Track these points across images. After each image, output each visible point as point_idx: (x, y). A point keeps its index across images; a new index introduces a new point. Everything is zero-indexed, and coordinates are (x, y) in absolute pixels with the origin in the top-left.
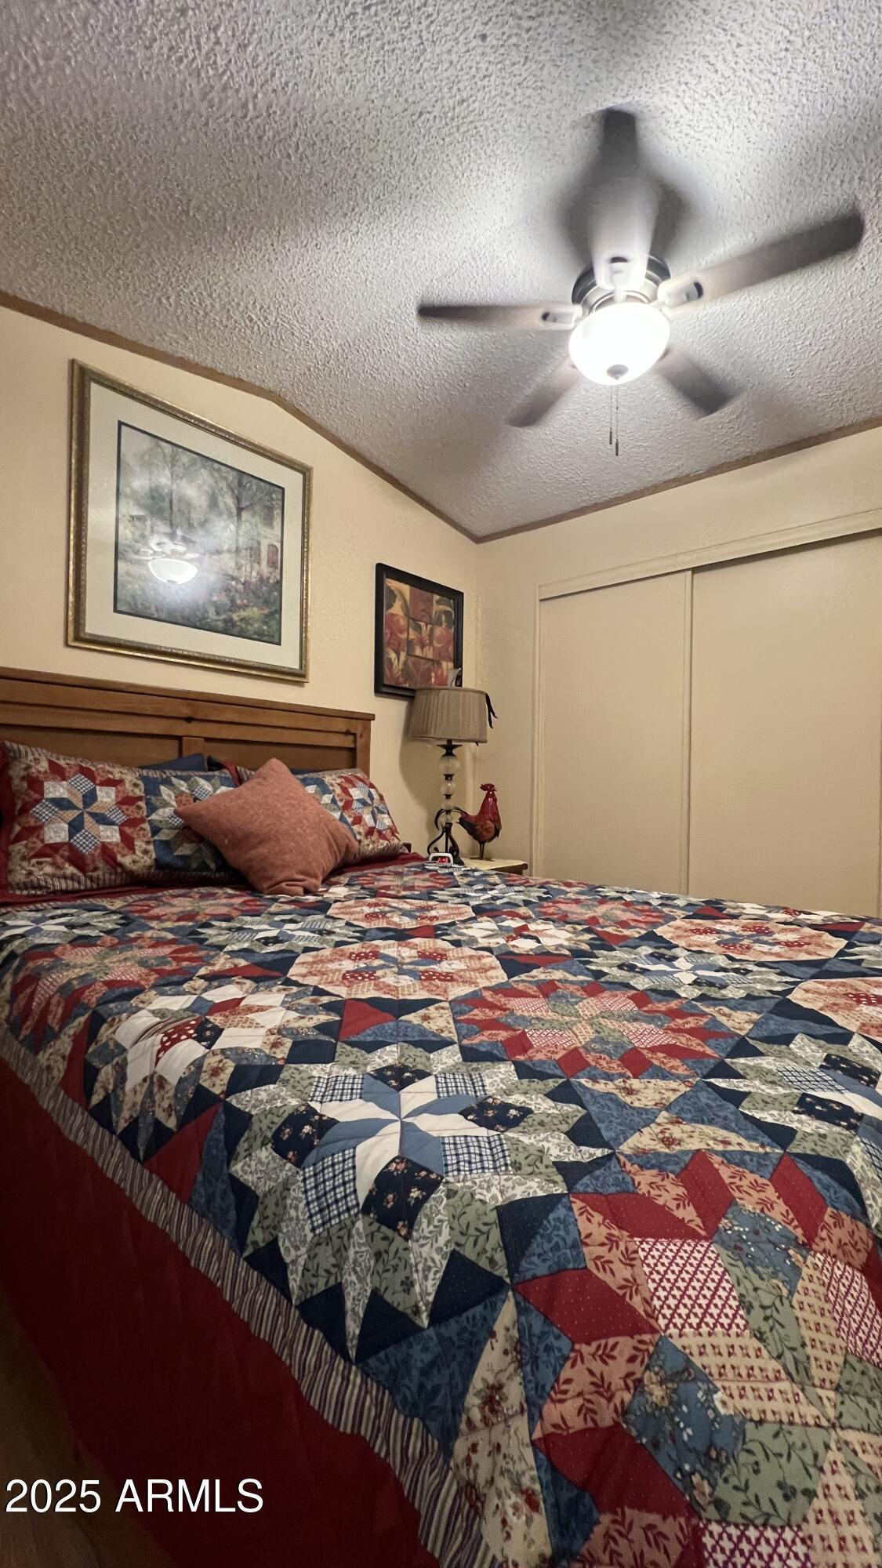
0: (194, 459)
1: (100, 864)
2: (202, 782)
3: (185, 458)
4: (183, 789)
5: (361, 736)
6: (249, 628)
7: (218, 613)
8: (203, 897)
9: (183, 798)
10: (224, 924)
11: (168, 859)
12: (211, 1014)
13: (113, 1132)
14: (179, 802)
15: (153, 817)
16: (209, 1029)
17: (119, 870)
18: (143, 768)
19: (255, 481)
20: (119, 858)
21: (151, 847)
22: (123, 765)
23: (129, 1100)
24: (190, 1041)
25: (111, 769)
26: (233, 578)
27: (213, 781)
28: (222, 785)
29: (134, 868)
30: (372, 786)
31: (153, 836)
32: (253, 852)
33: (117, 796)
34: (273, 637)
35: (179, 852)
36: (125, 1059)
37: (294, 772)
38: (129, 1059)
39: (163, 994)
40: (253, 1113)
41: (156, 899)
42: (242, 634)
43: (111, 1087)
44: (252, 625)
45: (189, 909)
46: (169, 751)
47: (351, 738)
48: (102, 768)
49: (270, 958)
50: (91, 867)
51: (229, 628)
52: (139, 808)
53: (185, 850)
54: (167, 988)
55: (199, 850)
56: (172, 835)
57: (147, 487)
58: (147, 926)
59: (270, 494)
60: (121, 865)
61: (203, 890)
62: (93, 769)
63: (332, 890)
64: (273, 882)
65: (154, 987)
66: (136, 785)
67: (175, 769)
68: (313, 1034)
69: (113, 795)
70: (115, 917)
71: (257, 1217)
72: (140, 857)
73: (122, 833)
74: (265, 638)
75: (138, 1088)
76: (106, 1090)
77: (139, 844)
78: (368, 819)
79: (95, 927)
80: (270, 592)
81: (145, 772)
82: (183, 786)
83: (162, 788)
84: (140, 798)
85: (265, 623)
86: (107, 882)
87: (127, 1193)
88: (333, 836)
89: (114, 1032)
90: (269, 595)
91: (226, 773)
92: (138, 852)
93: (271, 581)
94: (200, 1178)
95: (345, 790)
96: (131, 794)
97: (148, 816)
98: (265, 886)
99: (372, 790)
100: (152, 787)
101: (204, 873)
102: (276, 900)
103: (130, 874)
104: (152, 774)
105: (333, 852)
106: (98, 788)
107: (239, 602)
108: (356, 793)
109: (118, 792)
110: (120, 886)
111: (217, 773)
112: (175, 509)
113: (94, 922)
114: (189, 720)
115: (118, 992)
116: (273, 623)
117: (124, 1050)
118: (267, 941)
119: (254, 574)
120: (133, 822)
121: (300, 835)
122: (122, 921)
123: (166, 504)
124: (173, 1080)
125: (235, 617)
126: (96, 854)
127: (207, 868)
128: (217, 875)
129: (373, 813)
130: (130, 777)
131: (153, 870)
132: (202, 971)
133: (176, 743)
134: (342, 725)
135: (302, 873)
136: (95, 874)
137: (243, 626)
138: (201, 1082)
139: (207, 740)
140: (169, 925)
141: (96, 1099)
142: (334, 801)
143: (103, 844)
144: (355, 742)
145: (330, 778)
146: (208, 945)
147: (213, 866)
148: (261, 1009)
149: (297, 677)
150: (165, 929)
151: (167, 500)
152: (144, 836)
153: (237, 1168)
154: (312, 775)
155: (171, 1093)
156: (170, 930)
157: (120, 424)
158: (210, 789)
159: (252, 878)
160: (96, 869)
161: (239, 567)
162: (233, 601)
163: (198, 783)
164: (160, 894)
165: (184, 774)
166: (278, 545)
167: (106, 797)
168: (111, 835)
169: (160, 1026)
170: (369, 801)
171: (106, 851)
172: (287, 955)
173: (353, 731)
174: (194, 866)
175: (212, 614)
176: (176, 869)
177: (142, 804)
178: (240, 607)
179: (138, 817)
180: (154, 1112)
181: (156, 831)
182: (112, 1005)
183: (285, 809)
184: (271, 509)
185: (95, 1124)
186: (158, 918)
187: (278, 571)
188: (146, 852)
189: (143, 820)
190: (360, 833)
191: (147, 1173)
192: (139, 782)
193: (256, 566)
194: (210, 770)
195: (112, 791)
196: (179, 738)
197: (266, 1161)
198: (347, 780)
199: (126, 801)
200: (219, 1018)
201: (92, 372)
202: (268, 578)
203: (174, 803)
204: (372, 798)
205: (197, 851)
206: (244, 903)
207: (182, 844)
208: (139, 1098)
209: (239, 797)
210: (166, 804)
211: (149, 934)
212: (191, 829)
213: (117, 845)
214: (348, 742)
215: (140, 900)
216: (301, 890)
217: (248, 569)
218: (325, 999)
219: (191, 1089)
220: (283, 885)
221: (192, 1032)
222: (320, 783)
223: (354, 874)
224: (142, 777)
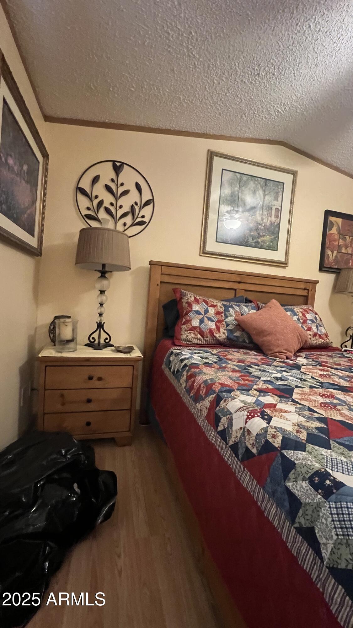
0: (248, 177)
1: (209, 336)
2: (245, 308)
3: (245, 178)
4: (238, 310)
5: (311, 290)
6: (265, 245)
7: (253, 239)
8: (245, 353)
9: (237, 313)
10: (257, 367)
11: (231, 337)
12: (265, 408)
13: (227, 444)
14: (236, 315)
15: (226, 320)
16: (266, 415)
17: (215, 339)
18: (223, 301)
19: (272, 182)
20: (215, 334)
21: (226, 331)
22: (217, 299)
23: (234, 434)
24: (258, 418)
25: (213, 301)
26: (260, 224)
27: (248, 307)
28: (252, 309)
29: (220, 338)
30: (316, 314)
31: (227, 327)
32: (265, 338)
33: (215, 311)
34: (274, 247)
35: (235, 335)
36: (232, 417)
37: (282, 305)
38: (233, 418)
39: (242, 393)
40: (296, 462)
41: (227, 352)
42: (262, 247)
43: (226, 426)
44: (266, 243)
45: (241, 358)
46: (231, 295)
47: (306, 291)
48: (210, 300)
49: (282, 387)
50: (206, 336)
51: (257, 245)
52: (222, 316)
53: (237, 334)
54: (243, 392)
55: (242, 334)
56: (233, 328)
57: (230, 192)
58: (228, 362)
59: (277, 186)
60: (215, 337)
61: (244, 351)
62: (208, 301)
63: (298, 359)
64: (272, 352)
65: (238, 389)
66: (221, 307)
67: (234, 302)
68: (315, 432)
69: (214, 311)
70: (215, 357)
71: (301, 512)
72: (222, 335)
73: (216, 325)
74: (271, 249)
75: (238, 431)
76: (224, 427)
77: (222, 330)
78: (314, 328)
79: (210, 360)
80: (274, 229)
81: (224, 303)
82: (237, 309)
83: (230, 309)
84: (222, 312)
85: (272, 242)
86: (210, 342)
87: (234, 470)
88: (300, 336)
89: (226, 405)
90: (274, 230)
91: (253, 305)
92: (221, 333)
93: (275, 224)
94: (269, 480)
95: (304, 315)
96: (219, 311)
97: (225, 319)
98: (269, 353)
99: (317, 316)
100: (226, 308)
101: (244, 344)
102: (275, 360)
103: (218, 340)
104: (226, 303)
105: (299, 342)
106: (209, 307)
107: (261, 234)
108: (309, 316)
109: (215, 309)
110: (214, 344)
111: (250, 304)
112: (240, 199)
113: (209, 357)
114: (239, 282)
115: (225, 389)
116: (275, 242)
117: (231, 413)
118: (277, 379)
119: (269, 221)
120: (220, 321)
121: (285, 333)
122: (218, 359)
123: (236, 198)
124: (254, 433)
125: (259, 241)
126: (208, 332)
127: (245, 342)
128: (249, 345)
129: (317, 326)
130: (219, 304)
131: (226, 340)
132: (255, 387)
133: (234, 291)
134: (303, 286)
135: (286, 350)
136: (207, 339)
137: (263, 244)
138: (267, 438)
139: (246, 290)
140: (235, 363)
141: (220, 428)
142: (298, 319)
143: (210, 328)
144: (308, 293)
145: (297, 309)
146: (253, 375)
147: (247, 341)
148: (286, 412)
149: (283, 264)
150: (234, 365)
151: (237, 197)
152: (223, 327)
153: (289, 484)
154: (288, 307)
155: (254, 438)
156: (237, 366)
157: (223, 170)
158: (247, 310)
159: (264, 348)
160: (207, 337)
161: (262, 219)
162: (259, 234)
163: (243, 308)
164: (228, 350)
165: (238, 304)
166: (280, 208)
167: (212, 311)
168: (212, 325)
169: (245, 408)
170: (315, 321)
171: (211, 331)
172: (288, 387)
173: (307, 288)
174: (241, 340)
175: (250, 240)
176: (234, 341)
177: (223, 314)
178: (261, 236)
179: (222, 319)
180: (245, 443)
181: (227, 325)
182: (224, 394)
183: (279, 321)
184: (277, 193)
185: (220, 438)
186: (230, 360)
187: (279, 219)
188: (224, 333)
189: (223, 321)
190: (310, 335)
191: (242, 467)
192: (222, 306)
193: (269, 218)
194: (246, 303)
195: (213, 309)
196: (235, 290)
197: (306, 488)
198: (305, 310)
199: (218, 313)
200: (269, 411)
201: (215, 152)
202: (274, 223)
203: (234, 315)
204: (316, 319)
205: (241, 334)
206: (262, 359)
207: (236, 332)
208: (239, 435)
209: (260, 315)
210: (231, 316)
211: (229, 366)
212: (240, 326)
213: (214, 329)
214: (304, 293)
215: (222, 351)
216: (285, 357)
217: (266, 220)
218: (316, 415)
219: (263, 440)
220: (277, 353)
221: (259, 414)
222: (292, 311)
223: (307, 353)
224: (223, 305)
